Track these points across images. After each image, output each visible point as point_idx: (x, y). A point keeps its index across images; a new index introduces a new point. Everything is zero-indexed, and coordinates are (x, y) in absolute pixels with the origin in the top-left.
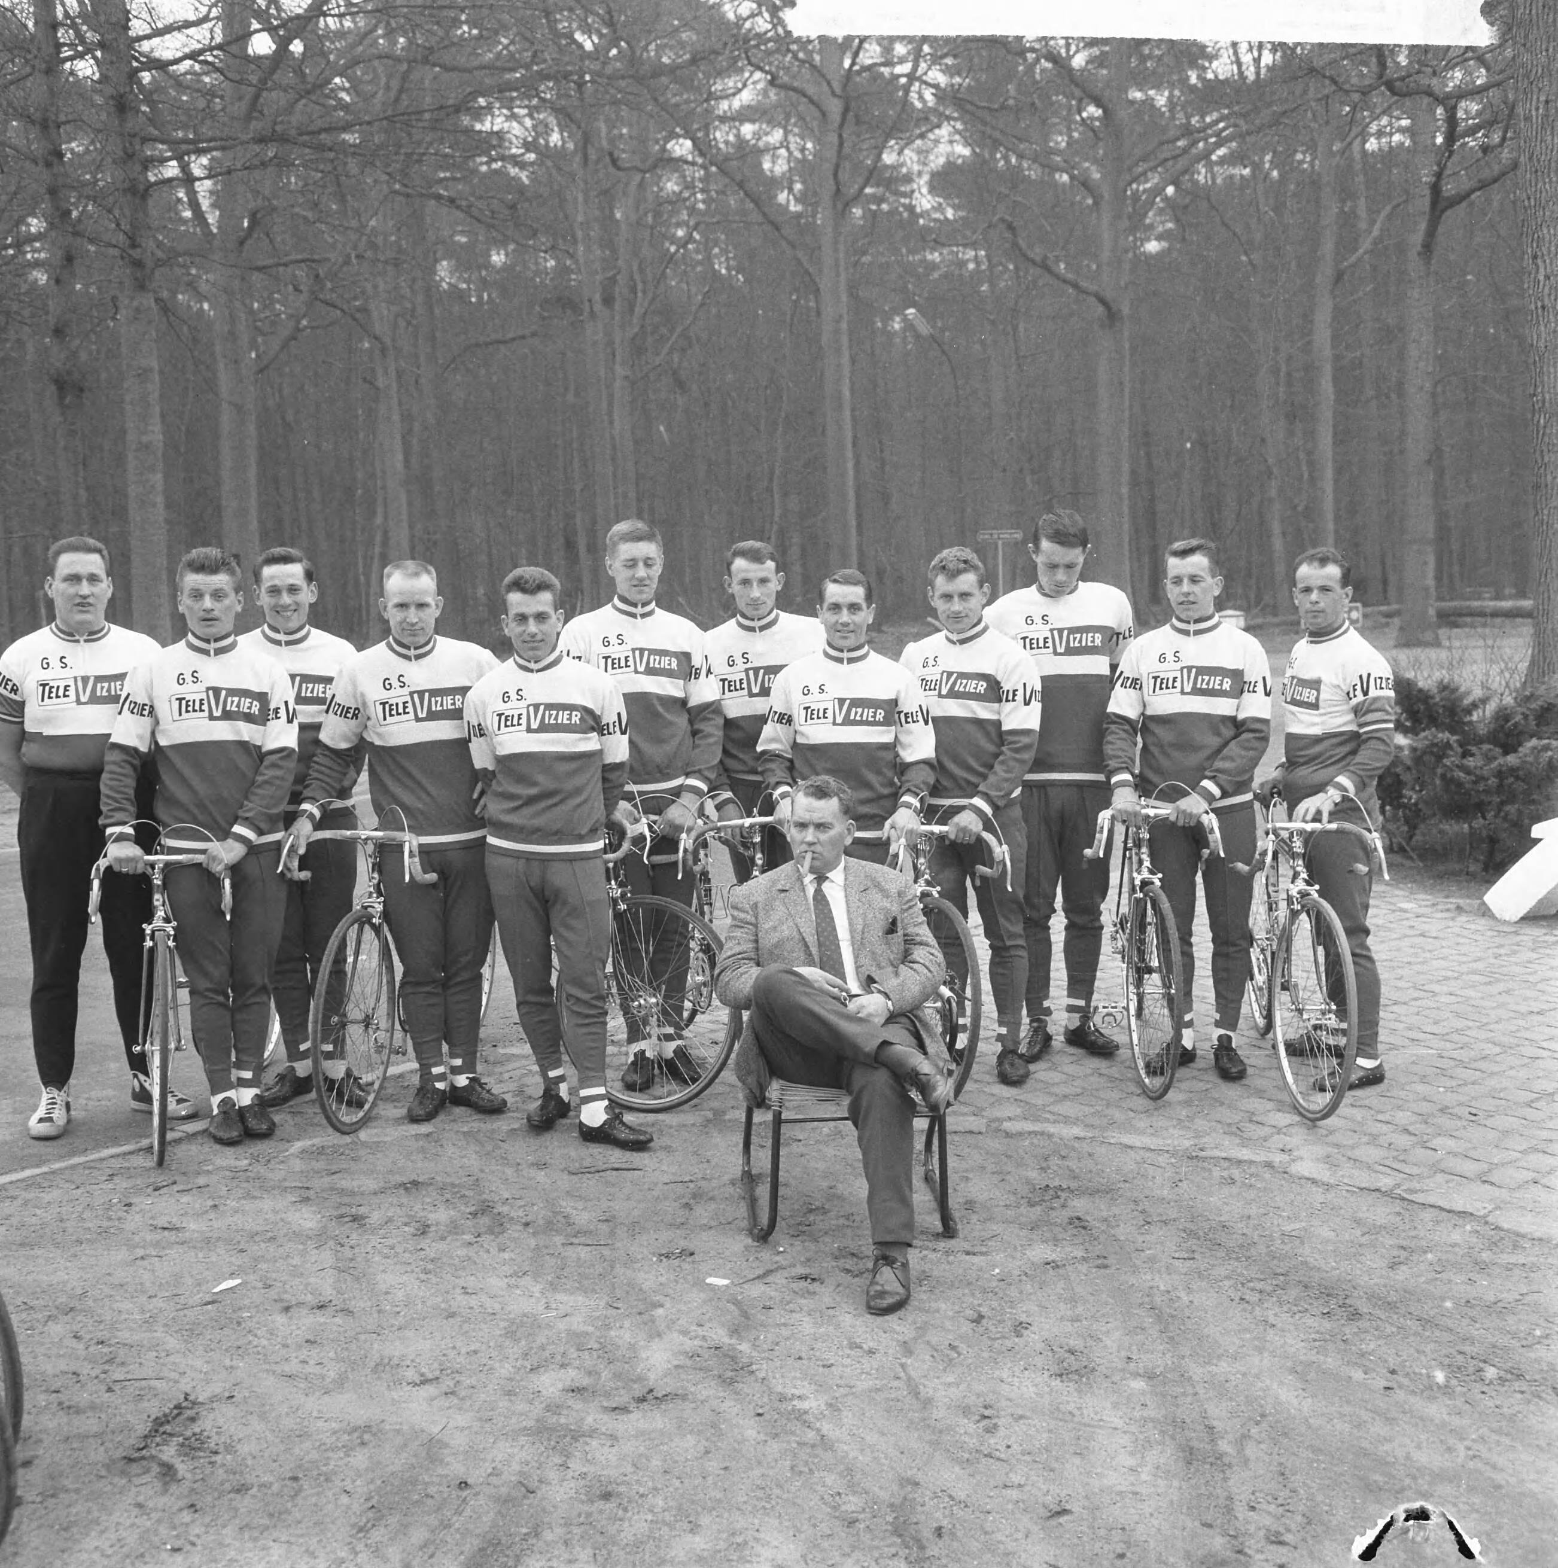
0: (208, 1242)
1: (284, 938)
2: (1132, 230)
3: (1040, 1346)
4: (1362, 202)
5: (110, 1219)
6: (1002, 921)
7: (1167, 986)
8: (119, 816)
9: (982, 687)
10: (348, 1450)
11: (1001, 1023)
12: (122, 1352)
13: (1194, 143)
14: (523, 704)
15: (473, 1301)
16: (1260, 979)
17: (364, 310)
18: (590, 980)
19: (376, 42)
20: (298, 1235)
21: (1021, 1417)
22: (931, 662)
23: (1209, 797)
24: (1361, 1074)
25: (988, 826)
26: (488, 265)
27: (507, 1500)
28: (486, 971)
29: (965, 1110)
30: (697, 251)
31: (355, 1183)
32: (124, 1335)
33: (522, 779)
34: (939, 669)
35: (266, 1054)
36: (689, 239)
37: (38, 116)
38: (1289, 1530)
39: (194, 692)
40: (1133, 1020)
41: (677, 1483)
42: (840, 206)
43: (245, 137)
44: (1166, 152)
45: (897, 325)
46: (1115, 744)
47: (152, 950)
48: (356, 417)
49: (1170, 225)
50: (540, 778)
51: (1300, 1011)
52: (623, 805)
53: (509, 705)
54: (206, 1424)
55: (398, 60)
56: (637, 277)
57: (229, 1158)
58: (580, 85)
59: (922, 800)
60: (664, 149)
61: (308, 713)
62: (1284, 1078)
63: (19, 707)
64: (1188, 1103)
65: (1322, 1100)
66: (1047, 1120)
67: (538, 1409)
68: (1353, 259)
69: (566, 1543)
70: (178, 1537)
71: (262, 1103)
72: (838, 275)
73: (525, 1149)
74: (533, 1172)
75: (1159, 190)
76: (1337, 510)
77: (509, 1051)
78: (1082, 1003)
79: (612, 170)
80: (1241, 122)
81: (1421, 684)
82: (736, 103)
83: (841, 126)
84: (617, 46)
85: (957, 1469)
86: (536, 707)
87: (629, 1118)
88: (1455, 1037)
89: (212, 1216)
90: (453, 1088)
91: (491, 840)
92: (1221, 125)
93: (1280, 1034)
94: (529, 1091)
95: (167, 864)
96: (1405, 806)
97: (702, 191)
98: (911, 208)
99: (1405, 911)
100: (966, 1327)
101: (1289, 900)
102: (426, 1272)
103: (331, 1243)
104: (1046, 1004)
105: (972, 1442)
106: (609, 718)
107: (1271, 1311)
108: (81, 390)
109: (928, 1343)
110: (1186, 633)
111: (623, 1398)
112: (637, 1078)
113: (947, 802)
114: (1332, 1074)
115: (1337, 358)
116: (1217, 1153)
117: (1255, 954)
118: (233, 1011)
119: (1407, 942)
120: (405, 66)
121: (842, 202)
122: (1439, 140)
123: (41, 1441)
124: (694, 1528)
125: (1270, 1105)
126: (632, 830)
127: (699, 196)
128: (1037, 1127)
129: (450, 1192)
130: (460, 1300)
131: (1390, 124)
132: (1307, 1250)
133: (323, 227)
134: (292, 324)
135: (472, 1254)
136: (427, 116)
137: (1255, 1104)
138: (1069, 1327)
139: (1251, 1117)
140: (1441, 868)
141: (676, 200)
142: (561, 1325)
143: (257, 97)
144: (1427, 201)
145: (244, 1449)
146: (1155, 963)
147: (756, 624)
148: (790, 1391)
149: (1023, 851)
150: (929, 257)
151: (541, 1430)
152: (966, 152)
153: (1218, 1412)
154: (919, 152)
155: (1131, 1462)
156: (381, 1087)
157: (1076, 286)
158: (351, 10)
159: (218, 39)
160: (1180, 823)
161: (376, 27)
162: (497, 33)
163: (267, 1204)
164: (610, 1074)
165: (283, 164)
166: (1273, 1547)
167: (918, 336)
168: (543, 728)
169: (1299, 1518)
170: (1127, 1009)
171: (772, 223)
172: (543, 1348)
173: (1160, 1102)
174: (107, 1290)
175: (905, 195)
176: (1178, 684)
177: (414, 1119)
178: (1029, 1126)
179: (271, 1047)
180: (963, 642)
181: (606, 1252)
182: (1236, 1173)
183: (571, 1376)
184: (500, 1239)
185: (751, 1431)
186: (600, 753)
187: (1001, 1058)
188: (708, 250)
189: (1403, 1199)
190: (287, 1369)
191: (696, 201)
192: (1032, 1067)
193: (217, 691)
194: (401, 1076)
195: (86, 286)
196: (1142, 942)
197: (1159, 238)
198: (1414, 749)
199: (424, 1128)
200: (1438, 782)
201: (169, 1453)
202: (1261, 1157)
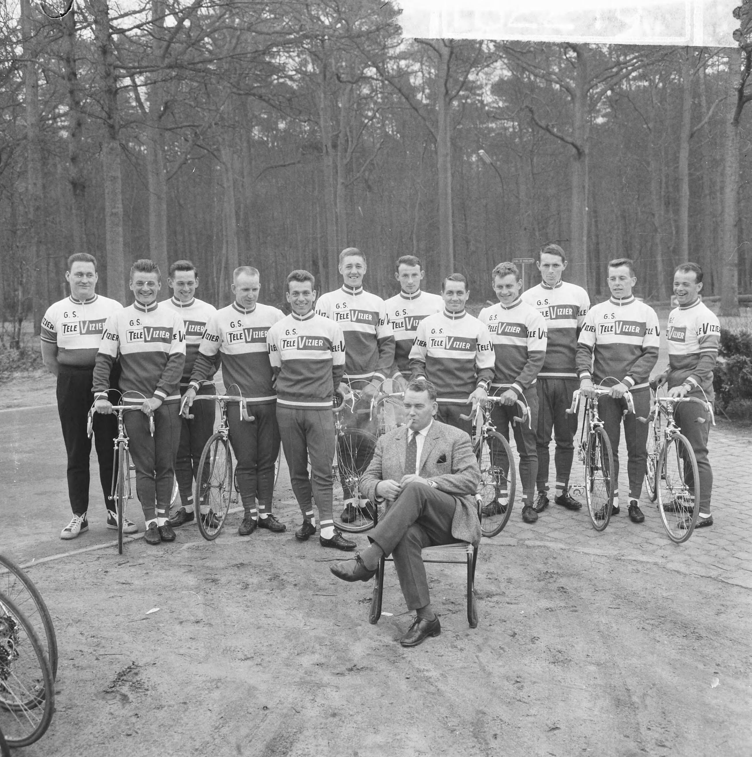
0: (144, 590)
1: (180, 446)
2: (590, 112)
3: (545, 649)
4: (704, 98)
5: (97, 578)
6: (526, 444)
7: (606, 476)
8: (100, 387)
9: (518, 330)
10: (210, 690)
11: (524, 493)
12: (103, 641)
13: (622, 69)
14: (296, 336)
15: (270, 621)
16: (651, 474)
17: (218, 150)
18: (326, 468)
19: (224, 22)
20: (187, 588)
21: (535, 683)
22: (494, 318)
23: (629, 385)
24: (701, 521)
25: (520, 397)
26: (277, 129)
27: (286, 716)
28: (276, 464)
29: (506, 534)
30: (378, 123)
31: (214, 564)
32: (105, 634)
33: (294, 372)
34: (497, 321)
35: (172, 502)
36: (374, 116)
37: (65, 56)
38: (667, 740)
39: (137, 329)
40: (588, 493)
41: (368, 710)
42: (447, 99)
43: (162, 66)
44: (608, 74)
45: (474, 158)
46: (582, 359)
47: (118, 451)
48: (214, 202)
49: (609, 110)
50: (304, 371)
51: (671, 489)
52: (343, 385)
53: (289, 336)
54: (143, 676)
55: (236, 29)
56: (348, 134)
57: (154, 551)
58: (323, 41)
59: (488, 384)
60: (362, 73)
61: (192, 340)
62: (663, 522)
63: (54, 336)
64: (616, 533)
65: (682, 533)
66: (548, 541)
67: (301, 672)
68: (699, 126)
69: (315, 737)
70: (130, 729)
71: (170, 525)
72: (446, 133)
73: (295, 549)
74: (298, 560)
75: (604, 92)
76: (690, 249)
77: (286, 503)
78: (563, 485)
79: (337, 82)
80: (645, 59)
81: (732, 333)
82: (398, 50)
83: (449, 61)
84: (340, 22)
85: (504, 707)
86: (302, 338)
87: (344, 535)
88: (747, 504)
89: (146, 578)
90: (260, 519)
91: (279, 401)
92: (635, 61)
93: (661, 501)
94: (296, 522)
95: (124, 410)
96: (724, 392)
97: (381, 93)
98: (482, 102)
99: (722, 443)
100: (508, 639)
101: (666, 435)
102: (247, 606)
103: (202, 592)
104: (546, 485)
105: (511, 694)
106: (336, 343)
107: (658, 634)
108: (84, 187)
109: (490, 646)
110: (618, 304)
111: (342, 668)
112: (348, 517)
113: (500, 386)
114: (687, 521)
115: (690, 175)
116: (630, 557)
117: (649, 462)
118: (156, 481)
119: (723, 458)
120: (239, 33)
121: (449, 98)
122: (743, 68)
123: (64, 682)
124: (376, 731)
125: (656, 535)
126: (346, 397)
127: (379, 96)
128: (541, 543)
129: (259, 569)
130: (264, 621)
131: (718, 60)
132: (674, 606)
133: (199, 109)
134: (183, 156)
135: (270, 599)
136: (249, 55)
137: (648, 534)
138: (558, 640)
139: (647, 541)
140: (740, 422)
141: (368, 97)
142: (312, 633)
143: (168, 46)
144: (737, 97)
145: (160, 689)
146: (600, 465)
147: (410, 296)
148: (422, 667)
149: (537, 410)
150: (490, 125)
151: (302, 683)
152: (509, 74)
153: (632, 682)
154: (486, 74)
155: (590, 705)
156: (225, 519)
157: (562, 139)
158: (213, 4)
159: (150, 19)
160: (614, 397)
161: (225, 14)
162: (283, 16)
163: (172, 573)
164: (335, 514)
165: (179, 78)
166: (660, 748)
167: (484, 163)
168: (305, 348)
169: (673, 735)
170: (586, 487)
171: (414, 108)
172: (303, 644)
173: (602, 532)
174: (97, 612)
175: (479, 95)
176: (613, 329)
177: (242, 534)
178: (538, 543)
179: (173, 498)
180: (509, 308)
181: (333, 598)
182: (640, 567)
183: (316, 658)
184: (283, 591)
185: (403, 685)
186: (331, 360)
187: (524, 510)
188: (383, 121)
189: (723, 582)
190: (182, 651)
191: (378, 98)
192: (539, 515)
193: (148, 329)
194: (235, 514)
195: (86, 138)
196: (594, 455)
197: (603, 116)
198: (728, 364)
199: (246, 538)
200: (739, 380)
201: (125, 689)
202: (652, 560)
